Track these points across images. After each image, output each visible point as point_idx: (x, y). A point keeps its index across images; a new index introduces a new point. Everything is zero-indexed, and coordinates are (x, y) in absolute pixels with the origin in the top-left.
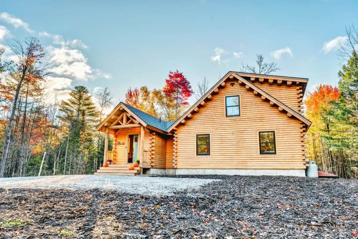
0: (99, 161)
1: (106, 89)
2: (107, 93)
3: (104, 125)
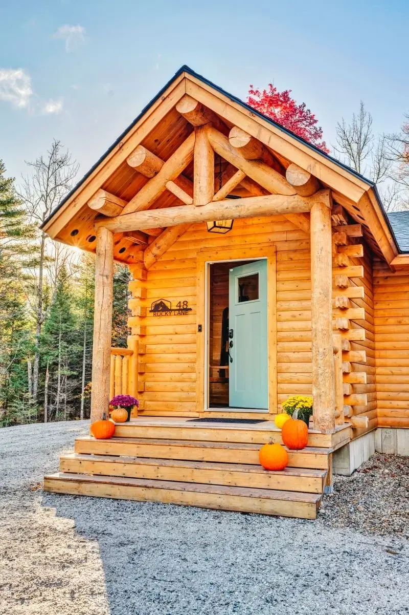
0: (43, 364)
1: (56, 147)
2: (59, 157)
3: (86, 207)
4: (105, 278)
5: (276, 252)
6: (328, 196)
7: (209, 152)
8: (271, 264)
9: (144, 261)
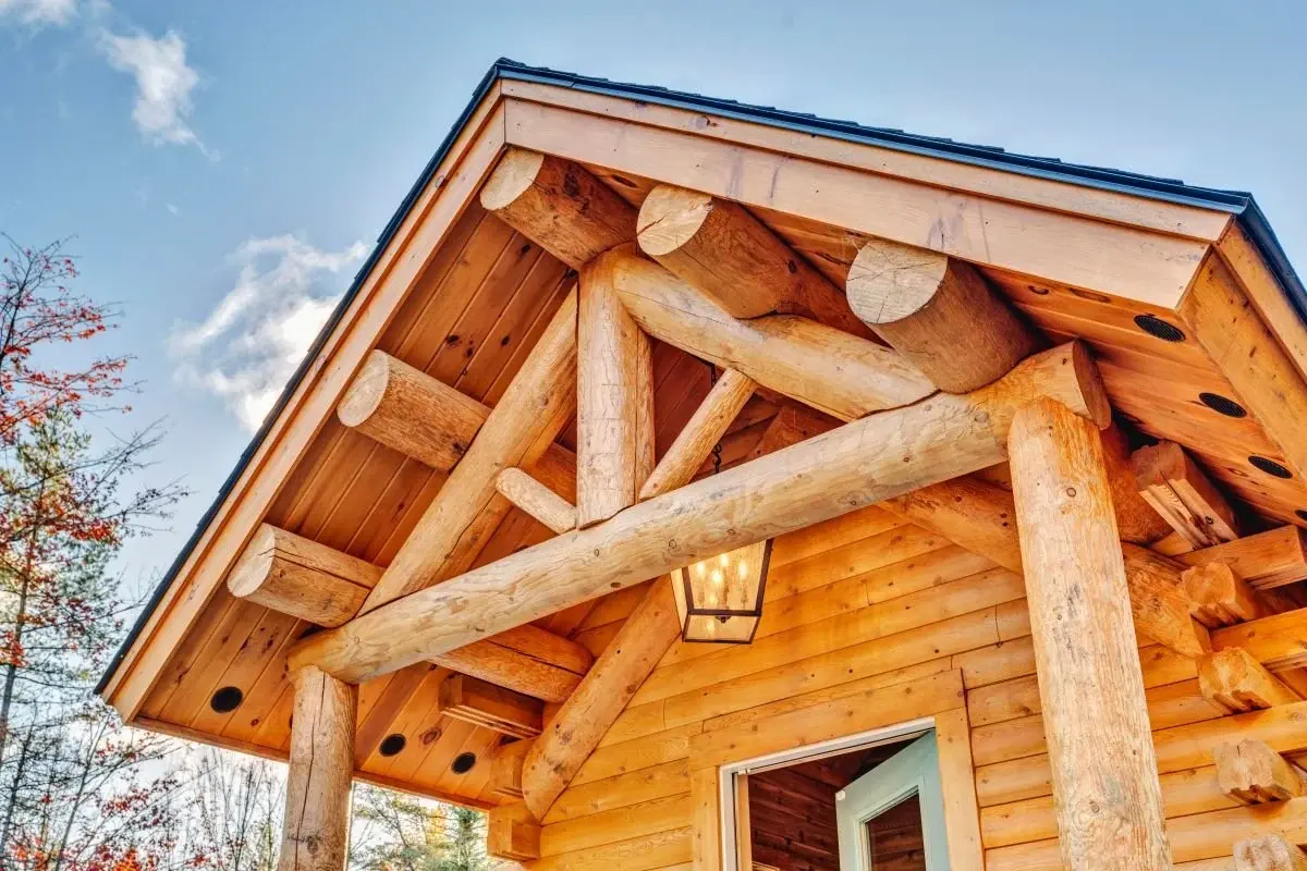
4: (303, 847)
5: (966, 692)
6: (1070, 365)
7: (625, 335)
8: (950, 740)
9: (523, 790)
